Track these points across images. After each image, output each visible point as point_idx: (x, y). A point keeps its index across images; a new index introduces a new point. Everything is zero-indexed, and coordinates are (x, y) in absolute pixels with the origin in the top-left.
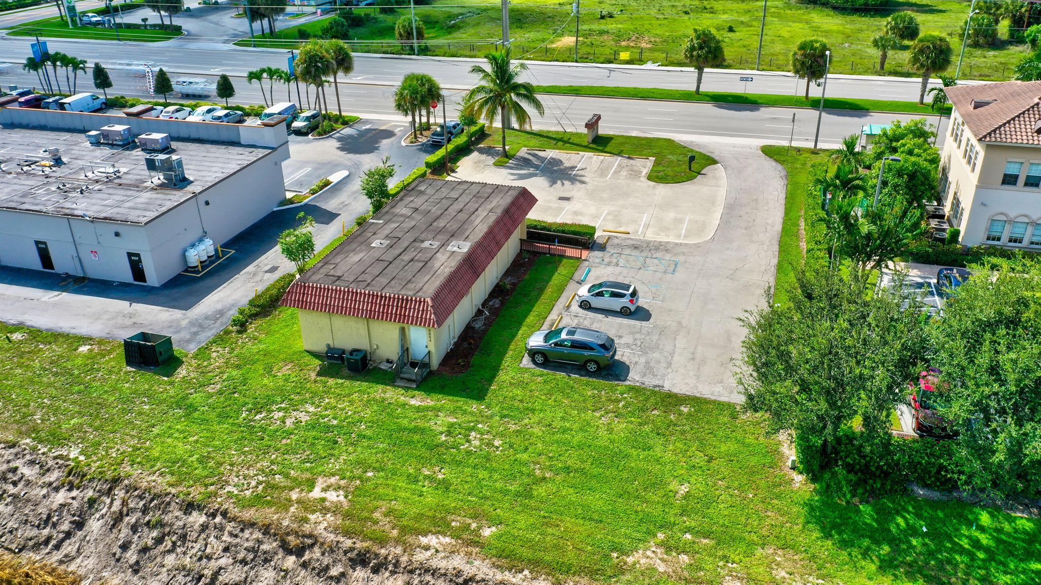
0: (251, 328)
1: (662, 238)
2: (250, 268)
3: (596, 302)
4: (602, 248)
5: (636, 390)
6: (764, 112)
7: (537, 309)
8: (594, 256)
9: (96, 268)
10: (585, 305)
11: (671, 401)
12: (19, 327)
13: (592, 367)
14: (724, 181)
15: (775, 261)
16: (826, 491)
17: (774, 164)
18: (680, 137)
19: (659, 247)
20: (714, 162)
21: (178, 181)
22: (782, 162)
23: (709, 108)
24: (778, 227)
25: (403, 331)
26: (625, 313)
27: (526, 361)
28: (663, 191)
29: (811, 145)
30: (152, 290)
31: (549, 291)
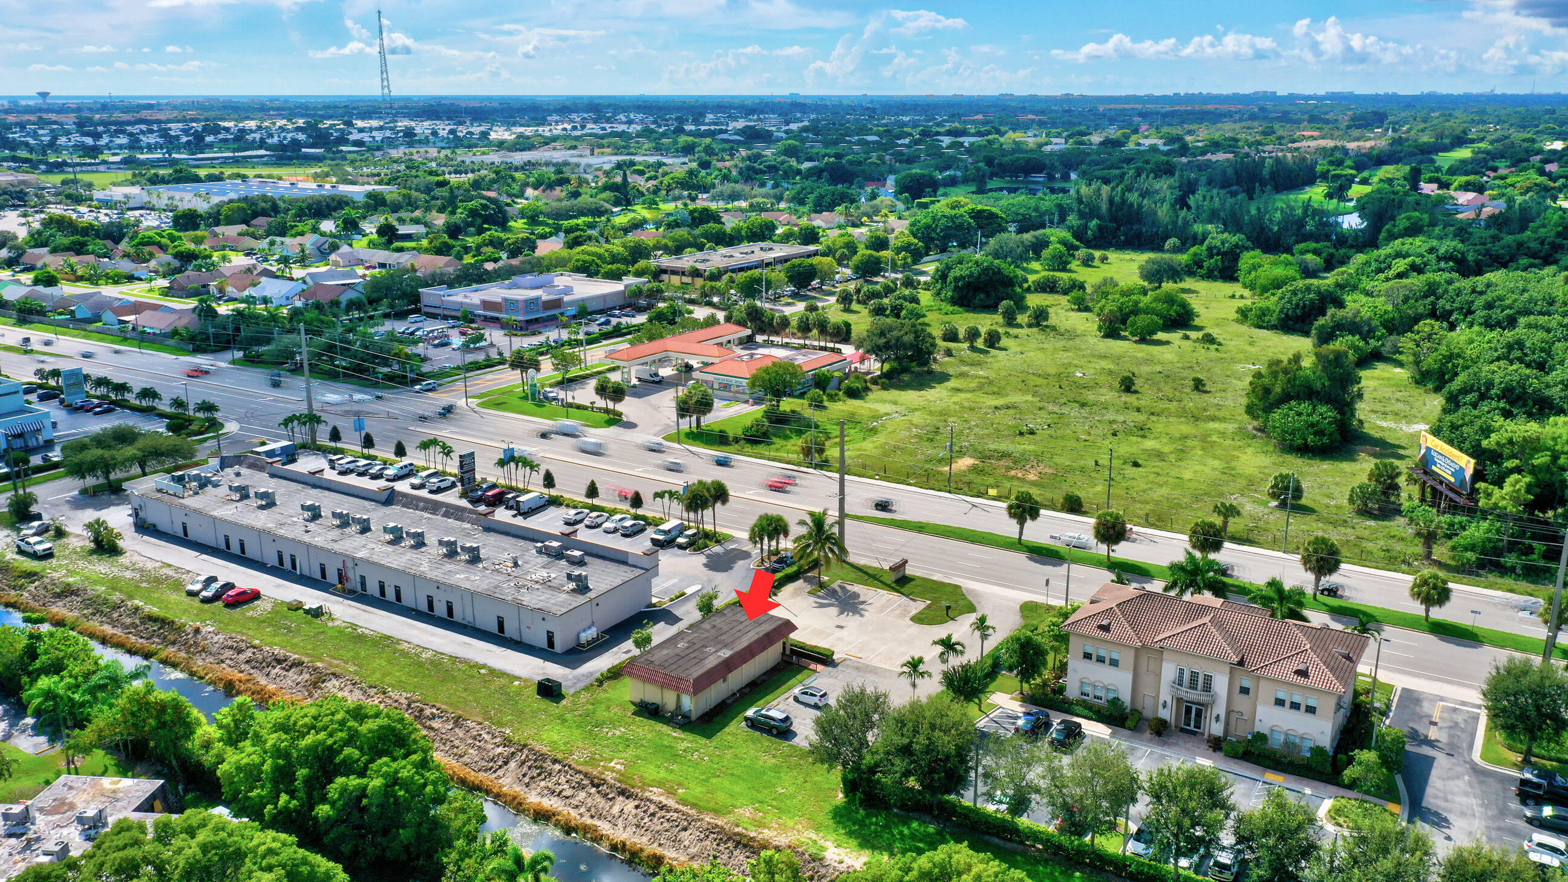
0: (605, 685)
2: (615, 649)
3: (803, 698)
7: (769, 697)
9: (528, 637)
10: (796, 699)
12: (484, 666)
13: (775, 731)
17: (1020, 618)
20: (973, 611)
21: (582, 587)
22: (1026, 617)
23: (1021, 559)
25: (678, 696)
27: (744, 723)
28: (914, 629)
29: (1061, 603)
30: (556, 654)
31: (782, 688)
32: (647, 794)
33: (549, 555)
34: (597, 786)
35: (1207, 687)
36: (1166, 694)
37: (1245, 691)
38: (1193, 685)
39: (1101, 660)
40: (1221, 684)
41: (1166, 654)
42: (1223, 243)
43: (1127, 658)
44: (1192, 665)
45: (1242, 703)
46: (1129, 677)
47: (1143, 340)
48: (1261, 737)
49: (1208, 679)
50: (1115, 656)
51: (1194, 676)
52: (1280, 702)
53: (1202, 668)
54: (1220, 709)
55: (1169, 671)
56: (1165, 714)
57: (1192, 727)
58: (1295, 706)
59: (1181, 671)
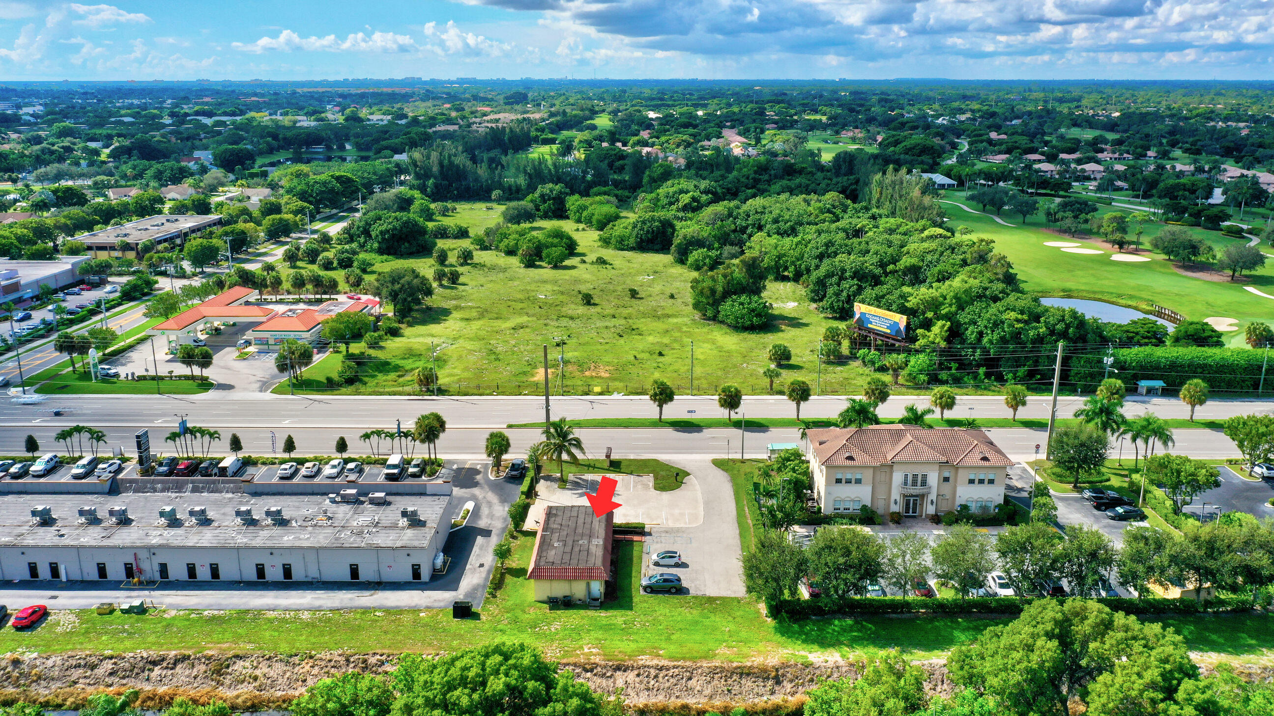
0: (498, 594)
1: (678, 525)
2: (468, 566)
3: (662, 562)
4: (650, 534)
5: (696, 597)
6: (707, 433)
7: (634, 569)
8: (647, 539)
9: (388, 575)
10: (657, 564)
11: (711, 600)
13: (674, 590)
14: (698, 487)
15: (738, 532)
16: (780, 622)
17: (722, 472)
18: (663, 457)
19: (678, 530)
20: (688, 474)
21: (417, 521)
22: (726, 471)
23: (670, 432)
24: (734, 512)
25: (588, 585)
26: (677, 565)
27: (642, 592)
28: (666, 496)
29: (738, 456)
30: (426, 583)
31: (635, 560)
32: (641, 663)
33: (348, 503)
34: (591, 670)
35: (924, 483)
36: (896, 495)
37: (946, 479)
38: (914, 483)
39: (848, 481)
40: (933, 479)
41: (895, 467)
42: (551, 191)
43: (867, 475)
44: (911, 471)
45: (946, 488)
46: (869, 489)
47: (556, 267)
48: (965, 507)
49: (925, 477)
50: (859, 476)
51: (915, 476)
52: (971, 482)
53: (919, 471)
54: (933, 496)
55: (898, 478)
56: (895, 508)
57: (911, 514)
58: (981, 482)
59: (906, 476)
